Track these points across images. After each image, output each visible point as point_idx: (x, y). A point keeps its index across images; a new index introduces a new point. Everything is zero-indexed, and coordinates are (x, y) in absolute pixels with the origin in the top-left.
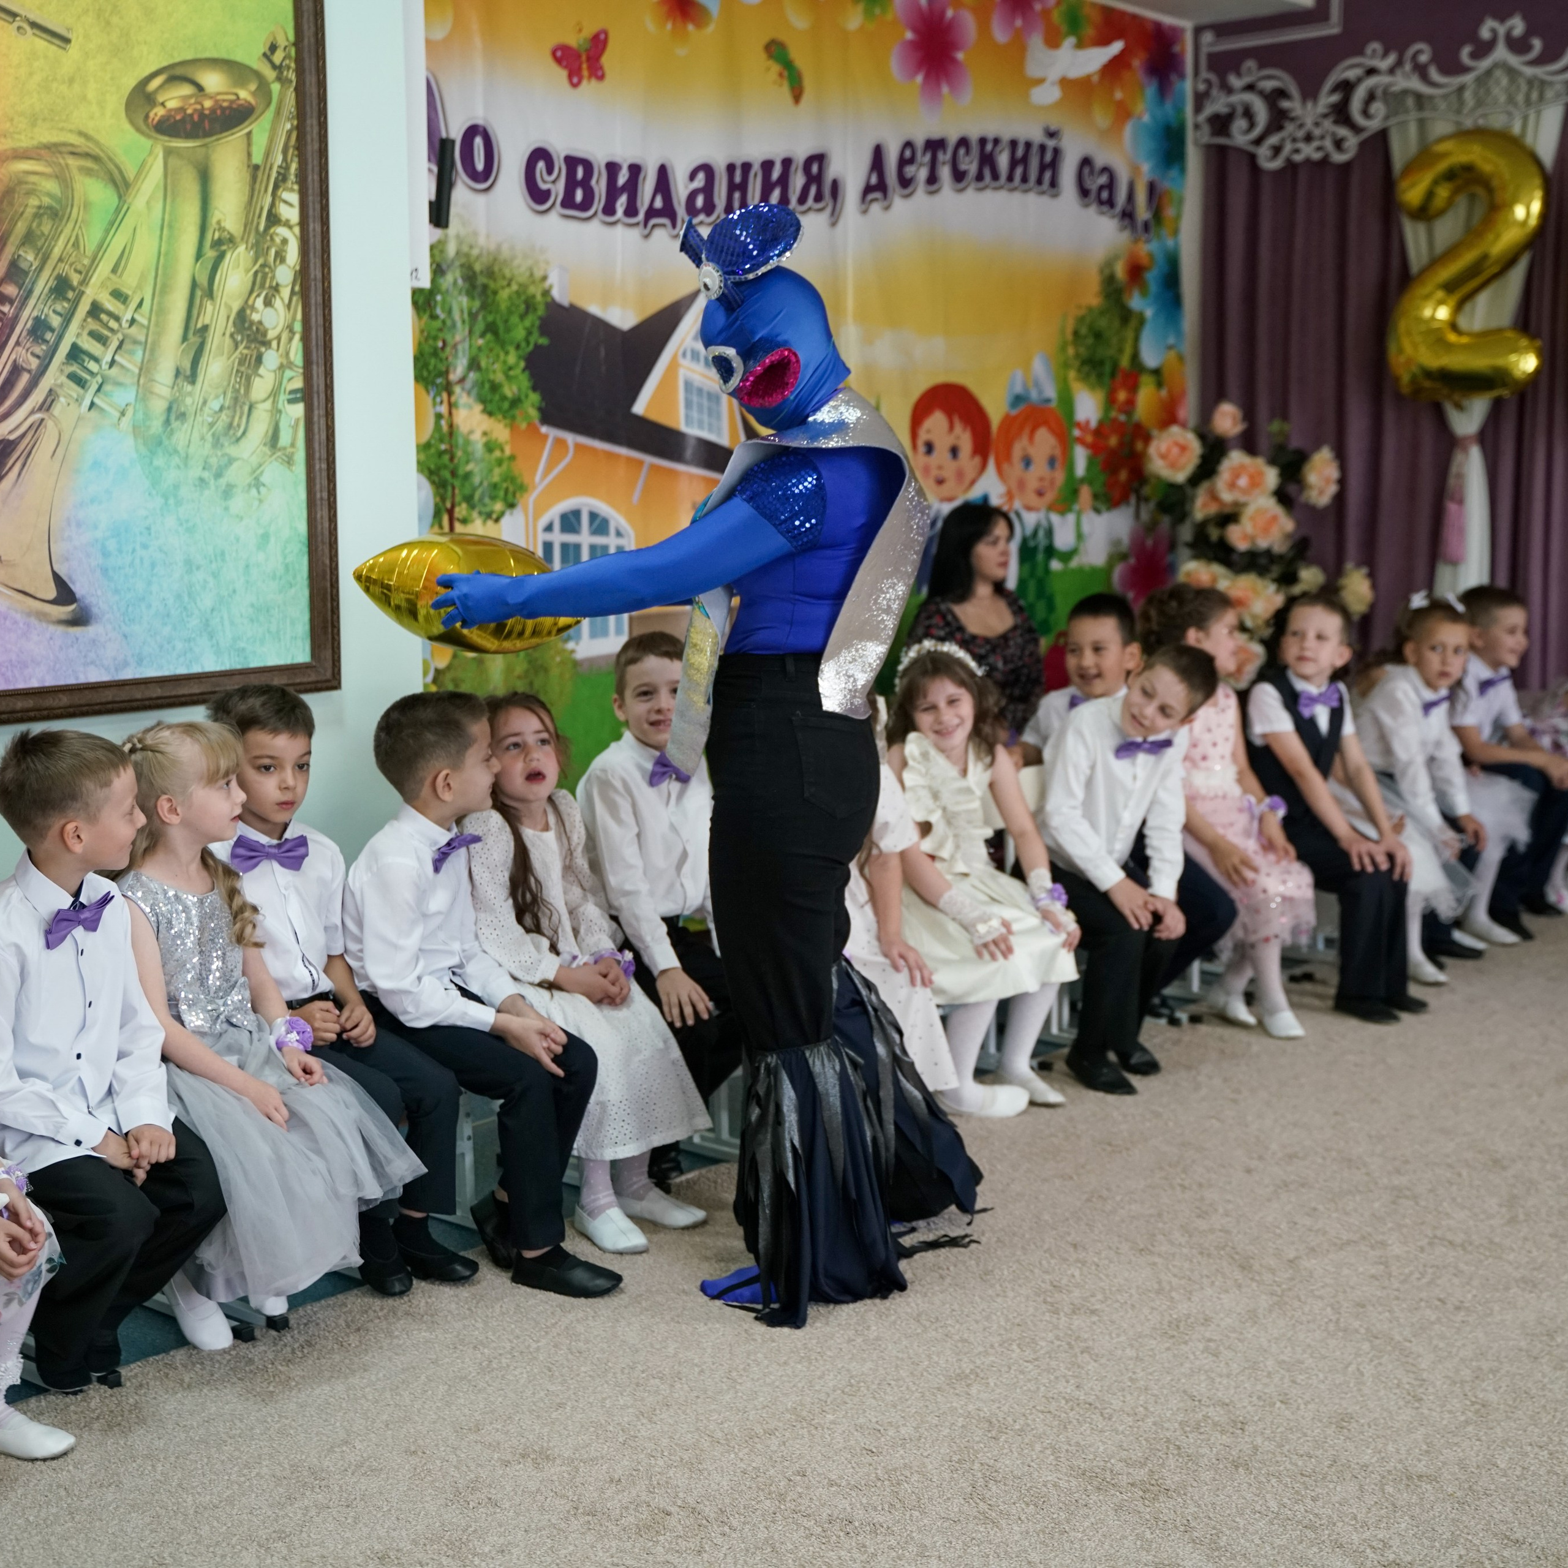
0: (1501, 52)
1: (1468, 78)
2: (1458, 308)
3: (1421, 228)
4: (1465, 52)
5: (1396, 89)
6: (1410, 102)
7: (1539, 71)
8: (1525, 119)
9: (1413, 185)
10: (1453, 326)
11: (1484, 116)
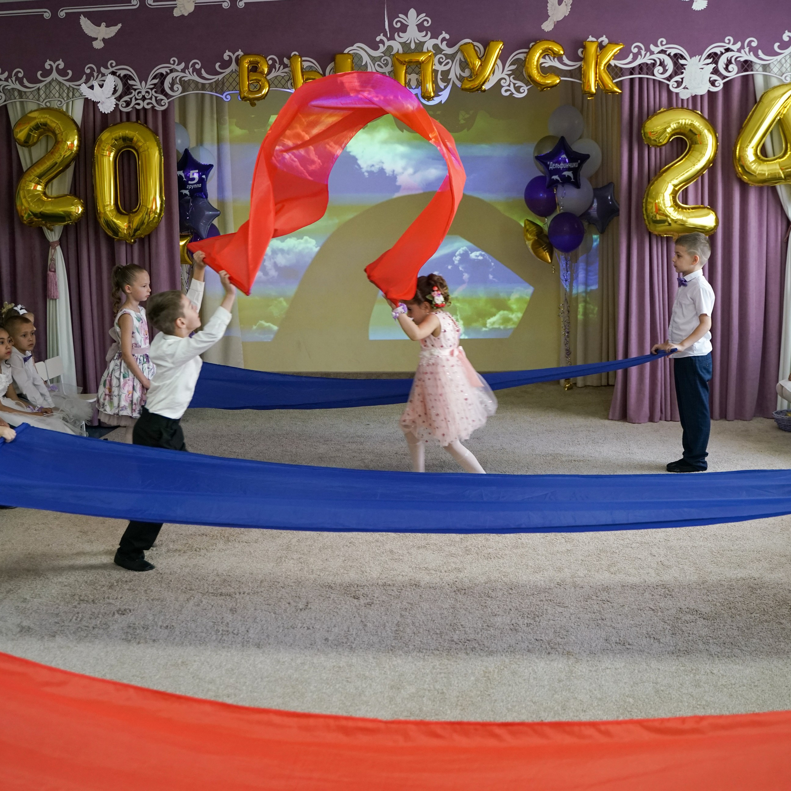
0: (54, 75)
1: (41, 85)
2: (46, 186)
3: (26, 150)
4: (39, 73)
5: (9, 88)
6: (16, 93)
7: (71, 84)
8: (68, 104)
9: (21, 131)
10: (45, 194)
11: (49, 102)
